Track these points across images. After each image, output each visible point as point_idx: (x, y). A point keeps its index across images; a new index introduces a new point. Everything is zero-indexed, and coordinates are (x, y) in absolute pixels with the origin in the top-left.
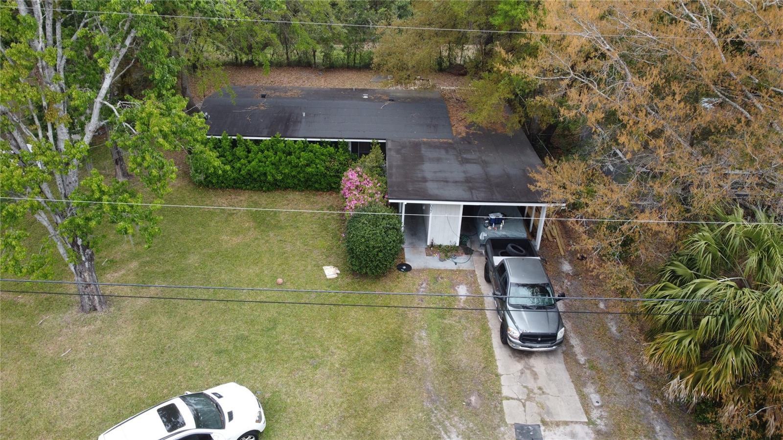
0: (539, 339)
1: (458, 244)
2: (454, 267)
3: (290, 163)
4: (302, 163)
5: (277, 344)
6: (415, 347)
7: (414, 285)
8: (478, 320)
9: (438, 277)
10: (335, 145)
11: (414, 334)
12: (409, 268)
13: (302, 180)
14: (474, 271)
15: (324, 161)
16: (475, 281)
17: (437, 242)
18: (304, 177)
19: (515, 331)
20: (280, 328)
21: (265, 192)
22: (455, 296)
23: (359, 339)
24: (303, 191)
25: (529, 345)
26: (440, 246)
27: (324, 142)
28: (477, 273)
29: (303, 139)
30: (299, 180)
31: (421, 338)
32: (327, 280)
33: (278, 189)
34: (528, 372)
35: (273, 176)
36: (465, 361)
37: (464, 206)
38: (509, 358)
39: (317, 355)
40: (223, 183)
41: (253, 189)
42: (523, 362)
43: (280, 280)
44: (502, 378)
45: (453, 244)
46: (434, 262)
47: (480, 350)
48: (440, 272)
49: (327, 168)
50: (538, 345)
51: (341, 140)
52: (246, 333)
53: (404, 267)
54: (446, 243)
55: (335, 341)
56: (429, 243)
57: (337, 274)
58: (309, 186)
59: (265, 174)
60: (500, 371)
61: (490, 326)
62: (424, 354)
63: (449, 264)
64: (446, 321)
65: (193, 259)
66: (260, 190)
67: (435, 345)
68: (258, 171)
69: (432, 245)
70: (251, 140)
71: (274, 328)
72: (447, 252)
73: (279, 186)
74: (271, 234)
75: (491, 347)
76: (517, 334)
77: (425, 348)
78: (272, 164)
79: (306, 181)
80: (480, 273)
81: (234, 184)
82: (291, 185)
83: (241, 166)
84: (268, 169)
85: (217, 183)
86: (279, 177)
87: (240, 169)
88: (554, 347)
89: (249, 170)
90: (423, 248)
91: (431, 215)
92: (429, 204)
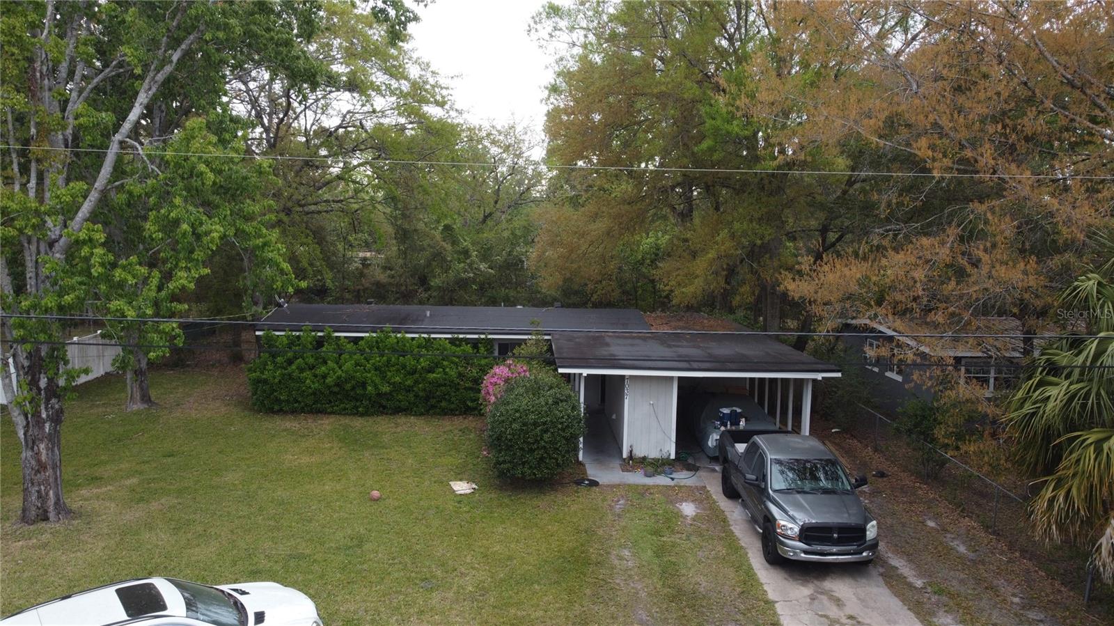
0: (835, 535)
1: (673, 456)
2: (672, 483)
3: (404, 367)
4: (423, 364)
5: (361, 563)
6: (613, 568)
7: (604, 500)
8: (721, 539)
9: (645, 493)
10: (475, 344)
11: (608, 553)
12: (594, 483)
13: (421, 394)
14: (705, 487)
15: (456, 364)
16: (709, 497)
17: (639, 453)
18: (425, 390)
19: (790, 525)
20: (367, 546)
21: (362, 415)
22: (679, 515)
23: (510, 558)
24: (422, 414)
25: (819, 548)
26: (644, 458)
27: (457, 339)
28: (708, 489)
29: (426, 336)
30: (416, 396)
31: (621, 558)
32: (456, 495)
33: (382, 413)
34: (824, 598)
35: (376, 386)
36: (704, 584)
37: (680, 379)
38: (786, 582)
39: (434, 577)
40: (297, 401)
41: (343, 412)
42: (811, 585)
43: (376, 493)
44: (777, 605)
45: (665, 456)
46: (637, 478)
47: (731, 573)
48: (647, 488)
49: (460, 375)
50: (835, 549)
51: (483, 336)
52: (308, 551)
53: (586, 482)
54: (653, 454)
55: (468, 561)
56: (625, 455)
57: (474, 489)
58: (433, 407)
59: (364, 385)
60: (771, 596)
61: (743, 545)
62: (630, 576)
63: (662, 480)
64: (664, 539)
65: (230, 477)
66: (354, 414)
67: (649, 565)
68: (353, 378)
69: (631, 457)
70: (345, 337)
71: (360, 546)
72: (657, 466)
73: (384, 407)
74: (367, 454)
75: (750, 568)
76: (794, 529)
77: (630, 569)
78: (376, 369)
79: (427, 399)
80: (715, 488)
81: (314, 404)
82: (404, 404)
83: (326, 372)
84: (369, 375)
85: (288, 401)
86: (386, 389)
87: (324, 377)
88: (864, 554)
89: (339, 378)
90: (616, 464)
91: (626, 402)
92: (623, 377)
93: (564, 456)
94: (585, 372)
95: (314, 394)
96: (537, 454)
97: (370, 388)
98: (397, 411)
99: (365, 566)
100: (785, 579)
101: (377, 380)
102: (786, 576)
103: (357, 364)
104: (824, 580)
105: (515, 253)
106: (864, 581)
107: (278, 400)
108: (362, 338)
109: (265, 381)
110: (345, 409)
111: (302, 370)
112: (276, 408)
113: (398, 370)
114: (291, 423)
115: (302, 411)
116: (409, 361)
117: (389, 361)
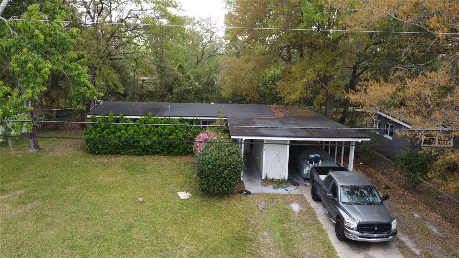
1: (287, 178)
2: (286, 193)
3: (157, 133)
4: (166, 132)
6: (260, 243)
7: (254, 202)
8: (313, 225)
9: (273, 198)
10: (191, 122)
11: (257, 234)
12: (248, 193)
13: (166, 145)
14: (303, 195)
15: (182, 131)
16: (305, 201)
17: (270, 177)
18: (167, 143)
19: (352, 222)
20: (134, 230)
21: (138, 155)
22: (291, 211)
23: (207, 238)
24: (166, 155)
25: (367, 235)
26: (273, 179)
28: (305, 196)
29: (168, 118)
30: (164, 146)
31: (264, 237)
32: (181, 200)
33: (148, 154)
36: (307, 253)
38: (349, 251)
39: (167, 249)
41: (129, 154)
42: (362, 253)
43: (140, 199)
45: (283, 178)
46: (269, 190)
47: (320, 245)
48: (274, 195)
49: (184, 137)
50: (375, 235)
51: (195, 118)
52: (103, 234)
53: (245, 192)
54: (277, 177)
55: (185, 239)
56: (263, 178)
57: (189, 196)
58: (172, 151)
59: (139, 142)
61: (325, 228)
62: (269, 248)
63: (281, 191)
64: (285, 225)
66: (134, 155)
67: (278, 241)
68: (133, 138)
69: (266, 179)
72: (279, 183)
73: (149, 152)
74: (138, 176)
76: (354, 225)
77: (269, 244)
78: (144, 134)
79: (169, 147)
80: (308, 196)
81: (115, 150)
82: (158, 150)
83: (121, 135)
84: (141, 137)
85: (103, 149)
86: (149, 143)
87: (120, 137)
88: (390, 237)
89: (127, 138)
90: (259, 182)
91: (264, 152)
92: (263, 140)
93: (234, 181)
94: (244, 138)
95: (115, 145)
96: (221, 180)
97: (141, 143)
98: (155, 153)
99: (131, 243)
100: (349, 249)
101: (145, 139)
102: (349, 248)
103: (135, 131)
104: (369, 250)
105: (211, 78)
106: (389, 250)
107: (98, 148)
108: (138, 119)
109: (92, 140)
110: (130, 152)
111: (109, 134)
112: (97, 152)
113: (155, 134)
114: (104, 160)
115: (110, 153)
116: (160, 130)
117: (150, 130)
